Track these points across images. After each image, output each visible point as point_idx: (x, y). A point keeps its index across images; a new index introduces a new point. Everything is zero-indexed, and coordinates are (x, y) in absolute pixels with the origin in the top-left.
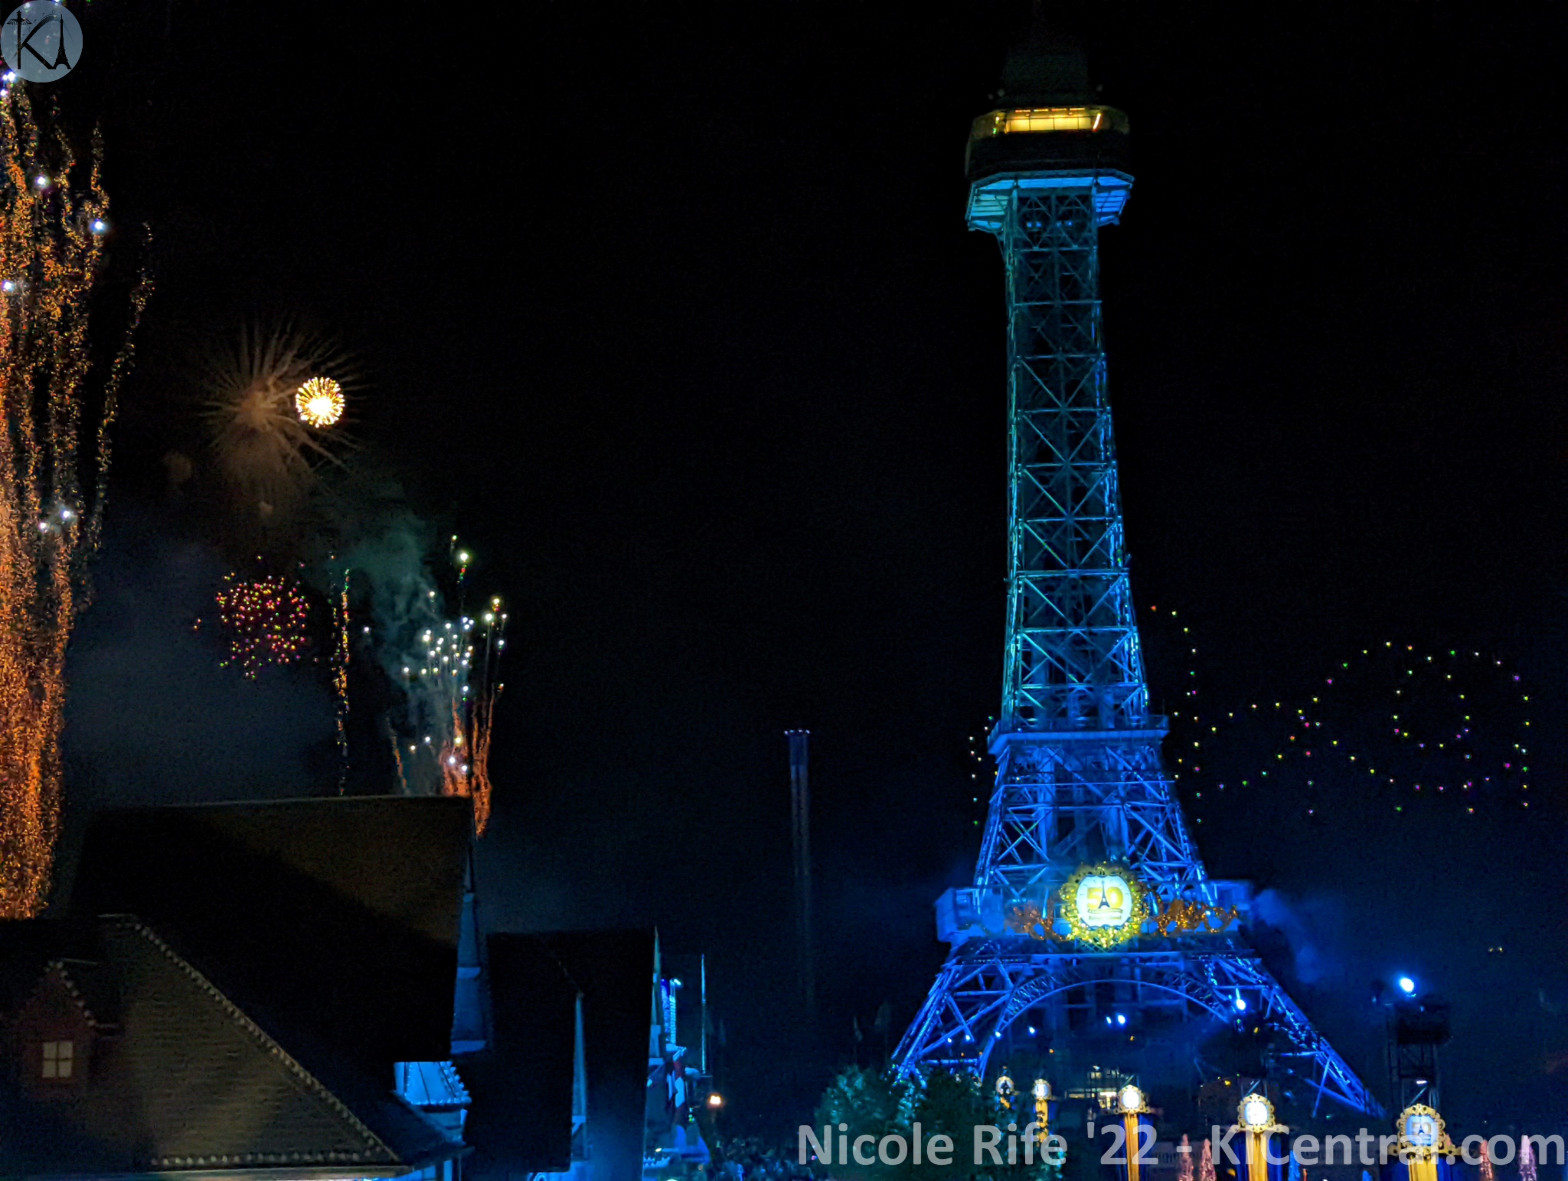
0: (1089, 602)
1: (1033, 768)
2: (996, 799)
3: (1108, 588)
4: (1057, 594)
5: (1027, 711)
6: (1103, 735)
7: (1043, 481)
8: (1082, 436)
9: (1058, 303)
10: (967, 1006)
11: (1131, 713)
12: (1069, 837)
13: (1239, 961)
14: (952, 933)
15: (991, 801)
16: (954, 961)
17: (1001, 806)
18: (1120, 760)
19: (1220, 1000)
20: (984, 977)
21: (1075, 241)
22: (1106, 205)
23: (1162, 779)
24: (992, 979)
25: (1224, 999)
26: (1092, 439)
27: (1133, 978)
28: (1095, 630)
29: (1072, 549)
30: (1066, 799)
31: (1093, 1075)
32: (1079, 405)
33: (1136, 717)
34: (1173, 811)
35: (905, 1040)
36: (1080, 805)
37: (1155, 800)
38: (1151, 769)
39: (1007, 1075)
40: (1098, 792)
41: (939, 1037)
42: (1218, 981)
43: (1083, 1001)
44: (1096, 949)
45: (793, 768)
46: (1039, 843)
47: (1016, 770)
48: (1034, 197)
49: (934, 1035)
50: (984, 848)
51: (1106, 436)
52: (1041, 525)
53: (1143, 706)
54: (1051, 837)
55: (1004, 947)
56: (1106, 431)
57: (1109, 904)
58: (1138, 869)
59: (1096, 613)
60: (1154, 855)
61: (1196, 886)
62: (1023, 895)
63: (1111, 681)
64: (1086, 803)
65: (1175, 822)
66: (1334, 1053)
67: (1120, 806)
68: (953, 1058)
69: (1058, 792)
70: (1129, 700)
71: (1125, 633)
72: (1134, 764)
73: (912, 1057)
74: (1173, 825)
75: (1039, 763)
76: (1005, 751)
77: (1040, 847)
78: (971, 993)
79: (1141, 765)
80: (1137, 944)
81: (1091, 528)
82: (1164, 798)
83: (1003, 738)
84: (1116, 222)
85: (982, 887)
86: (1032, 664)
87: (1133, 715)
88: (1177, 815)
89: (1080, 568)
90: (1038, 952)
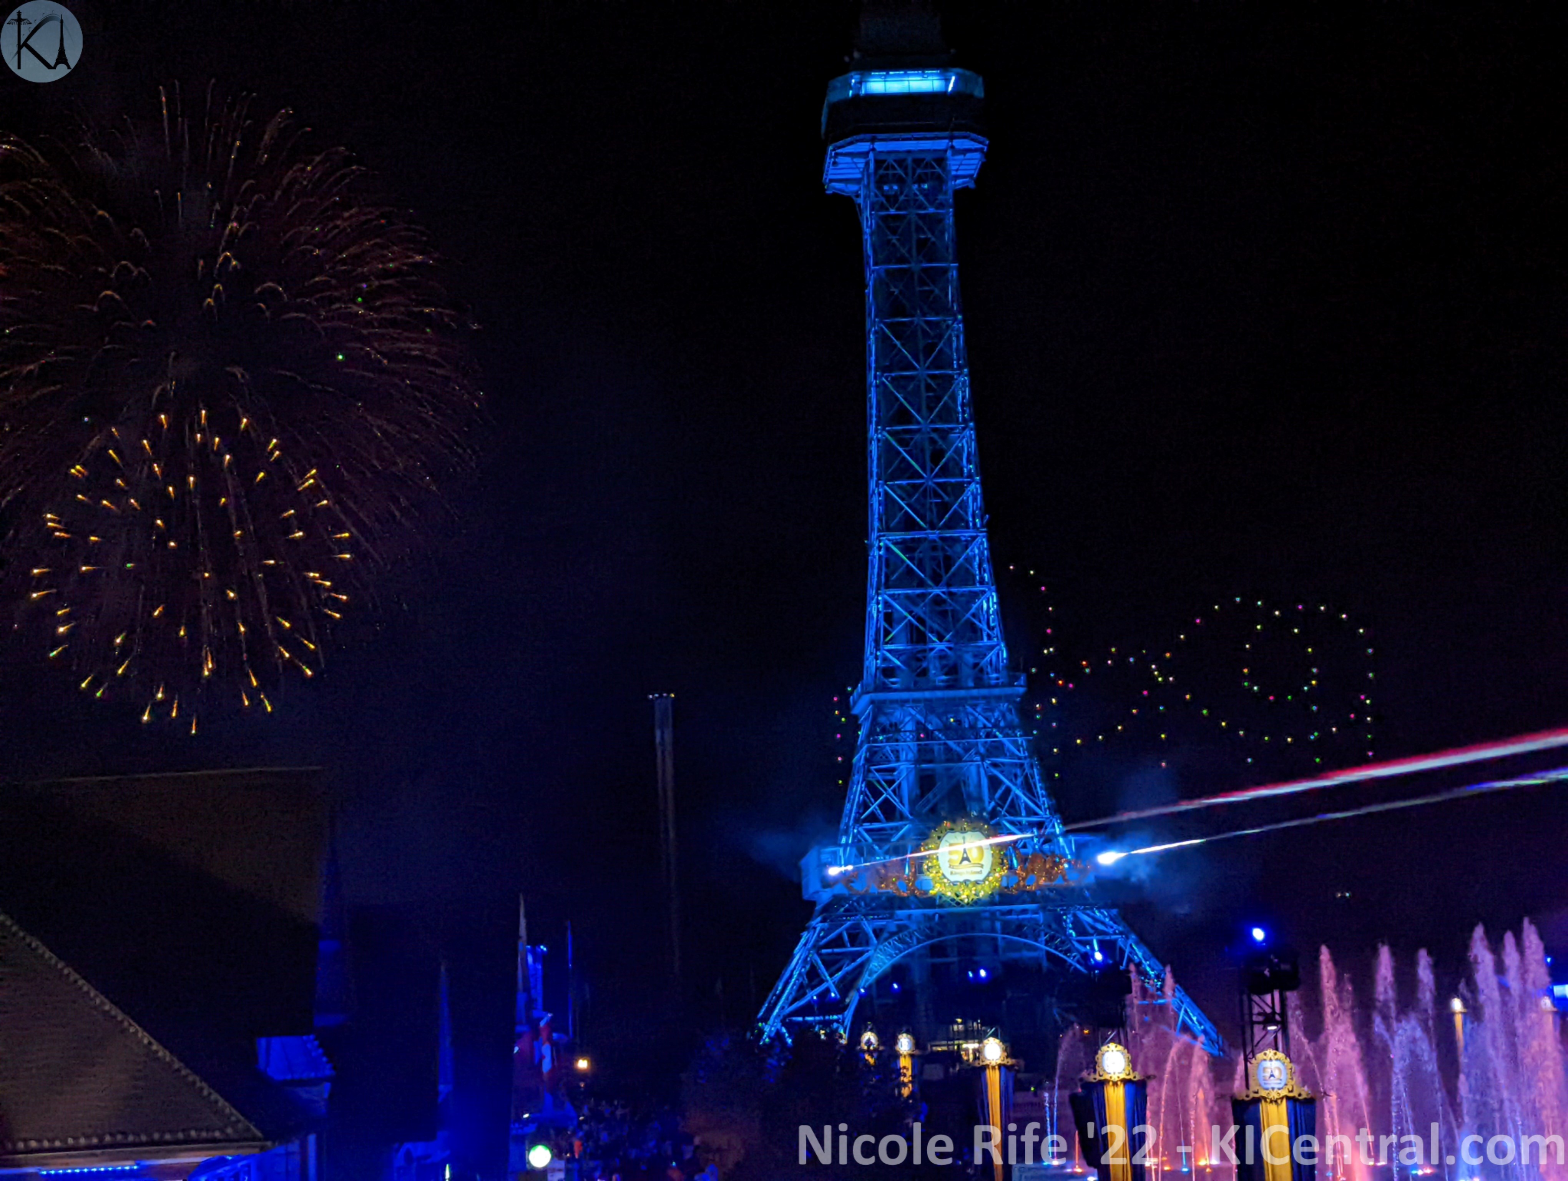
0: (949, 562)
1: (895, 728)
2: (859, 759)
3: (967, 547)
4: (916, 555)
5: (889, 672)
6: (962, 693)
7: (901, 442)
8: (939, 399)
9: (913, 265)
10: (832, 964)
11: (989, 669)
12: (930, 795)
13: (1097, 912)
14: (817, 892)
15: (855, 760)
16: (819, 919)
17: (864, 765)
18: (980, 717)
19: (1078, 950)
20: (849, 935)
21: (931, 203)
22: (961, 167)
23: (1021, 736)
24: (856, 936)
25: (1082, 949)
26: (950, 402)
27: (993, 930)
28: (953, 590)
29: (931, 511)
30: (928, 757)
31: (955, 1027)
32: (938, 368)
33: (994, 675)
34: (1032, 767)
35: (771, 997)
36: (941, 762)
37: (1013, 756)
38: (1011, 726)
39: (871, 1030)
40: (959, 749)
41: (804, 994)
42: (1076, 932)
43: (947, 956)
44: (958, 904)
45: (658, 733)
46: (901, 802)
47: (878, 730)
48: (891, 159)
49: (801, 991)
50: (848, 806)
51: (964, 398)
52: (899, 486)
53: (1001, 664)
54: (914, 795)
55: (866, 905)
56: (964, 392)
57: (971, 859)
58: (998, 824)
59: (954, 574)
60: (1013, 810)
61: (1055, 840)
62: (887, 853)
63: (971, 640)
64: (948, 761)
65: (1033, 777)
66: (1188, 1000)
67: (980, 763)
68: (818, 1015)
69: (919, 750)
70: (988, 658)
71: (984, 592)
72: (993, 721)
73: (778, 1015)
74: (1031, 780)
75: (901, 723)
76: (868, 711)
77: (903, 805)
78: (837, 950)
79: (999, 721)
80: (997, 898)
81: (949, 489)
82: (1022, 755)
83: (866, 698)
84: (972, 185)
85: (847, 844)
86: (894, 625)
87: (992, 673)
88: (1035, 770)
89: (939, 529)
90: (900, 908)
